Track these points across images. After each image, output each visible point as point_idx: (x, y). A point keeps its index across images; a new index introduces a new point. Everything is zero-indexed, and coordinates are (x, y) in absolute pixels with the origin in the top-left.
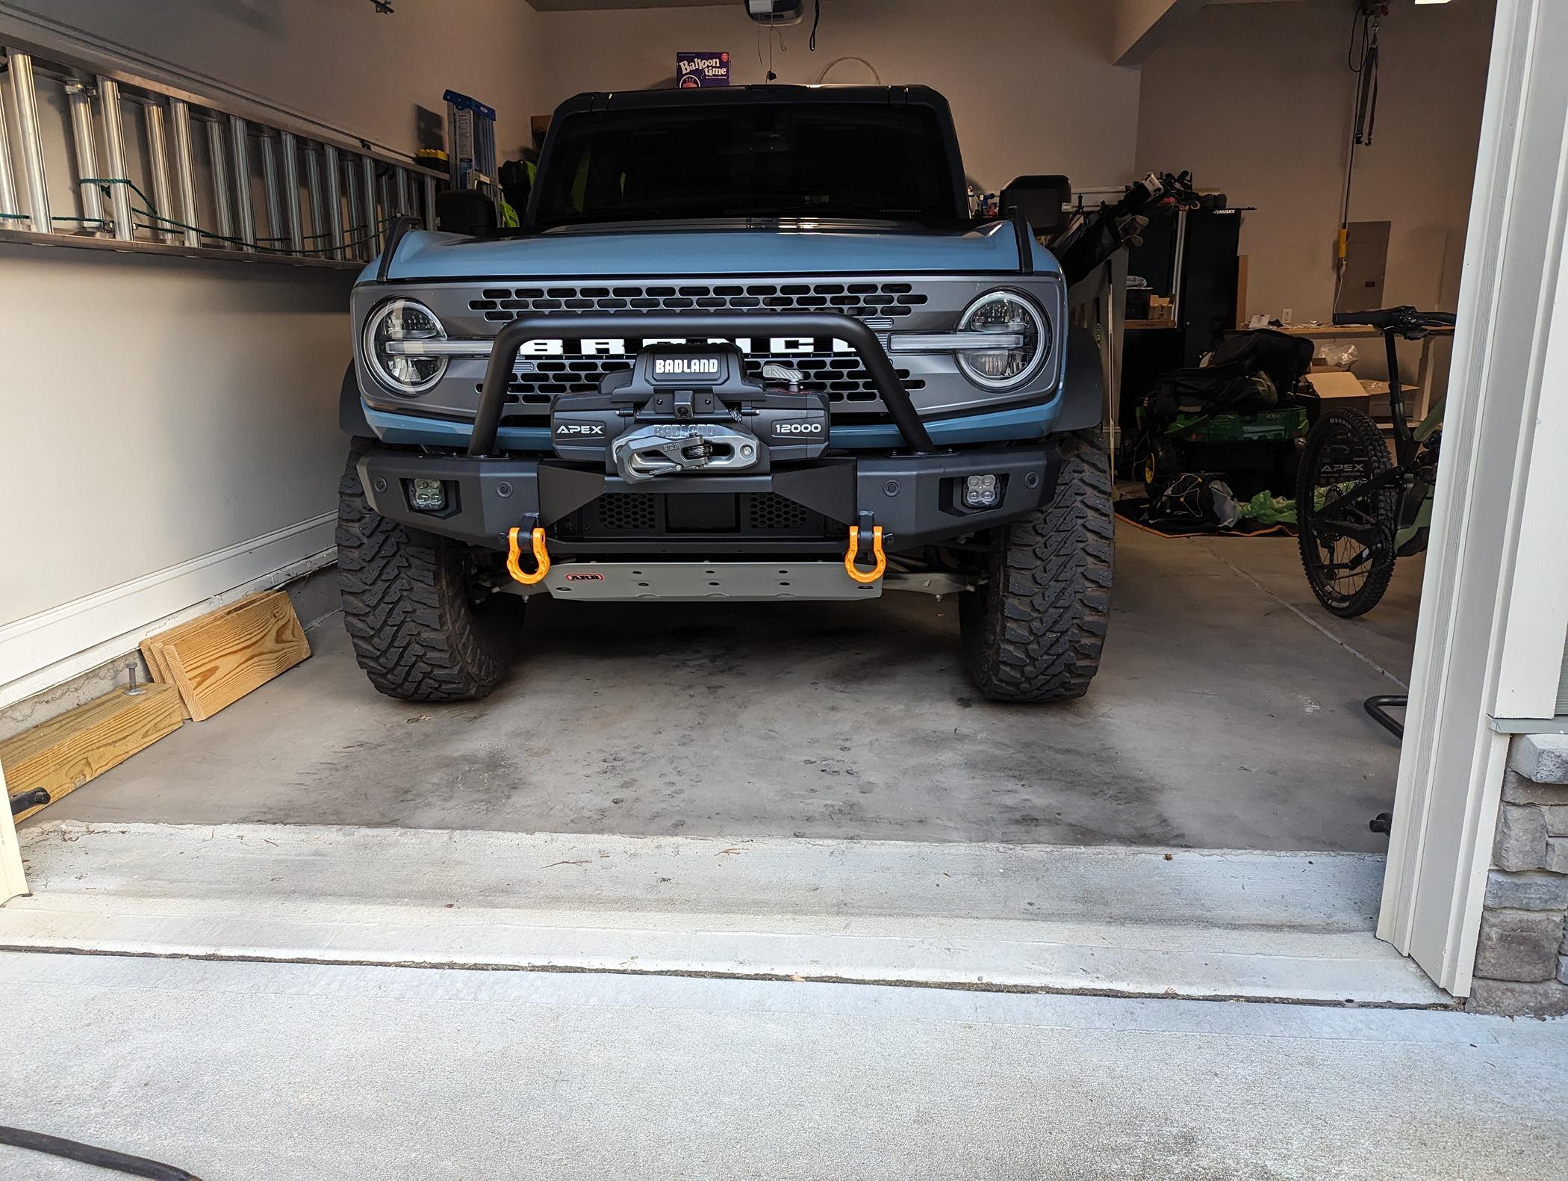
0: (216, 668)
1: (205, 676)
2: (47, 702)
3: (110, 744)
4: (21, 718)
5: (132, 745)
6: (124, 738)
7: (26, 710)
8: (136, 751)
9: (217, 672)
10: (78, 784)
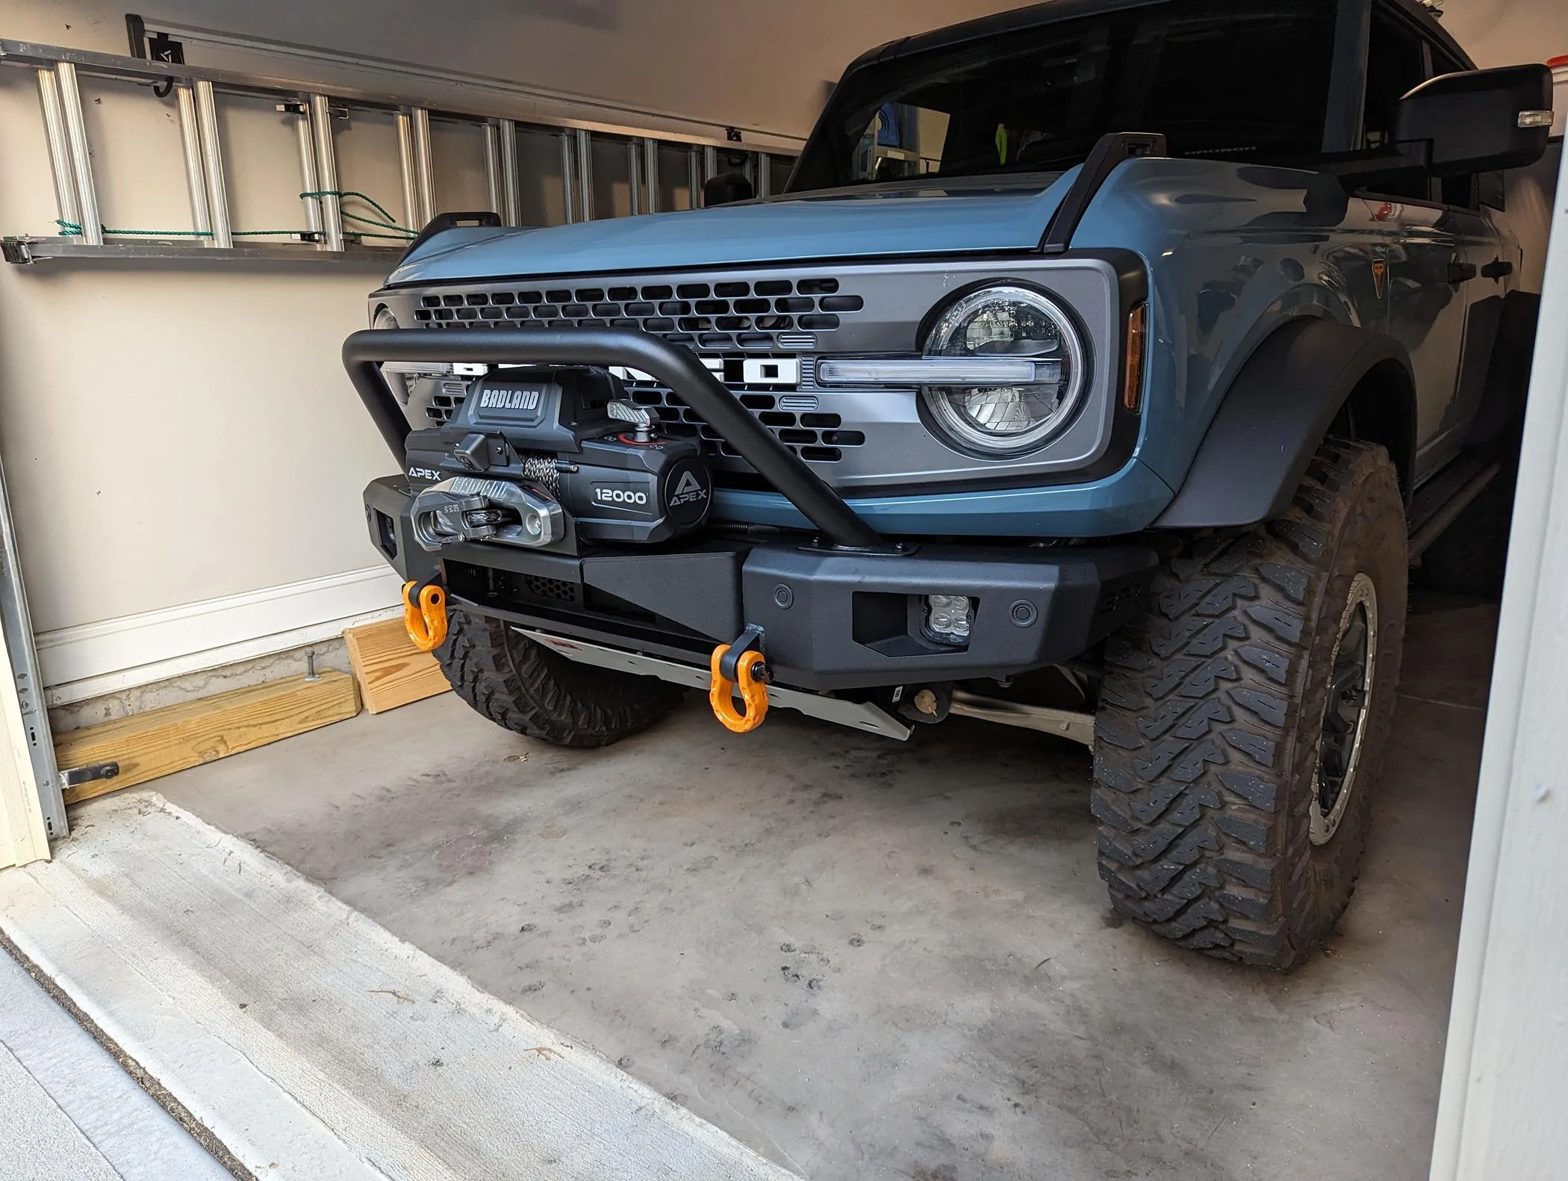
0: (404, 665)
1: (387, 672)
2: (225, 677)
3: (255, 726)
4: (192, 689)
5: (283, 729)
6: (275, 721)
7: (199, 681)
8: (289, 734)
9: (405, 669)
10: (208, 759)
